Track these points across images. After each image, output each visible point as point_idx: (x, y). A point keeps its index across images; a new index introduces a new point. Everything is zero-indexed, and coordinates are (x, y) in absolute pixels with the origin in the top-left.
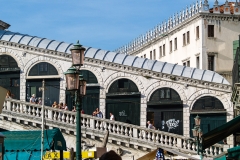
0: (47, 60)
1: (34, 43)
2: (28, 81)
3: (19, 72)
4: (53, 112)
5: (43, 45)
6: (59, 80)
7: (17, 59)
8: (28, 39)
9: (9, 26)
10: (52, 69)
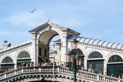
0: (97, 50)
1: (91, 42)
2: (88, 61)
3: (83, 57)
4: (100, 77)
5: (95, 43)
6: (103, 60)
7: (83, 50)
8: (88, 40)
9: (80, 34)
10: (100, 55)
